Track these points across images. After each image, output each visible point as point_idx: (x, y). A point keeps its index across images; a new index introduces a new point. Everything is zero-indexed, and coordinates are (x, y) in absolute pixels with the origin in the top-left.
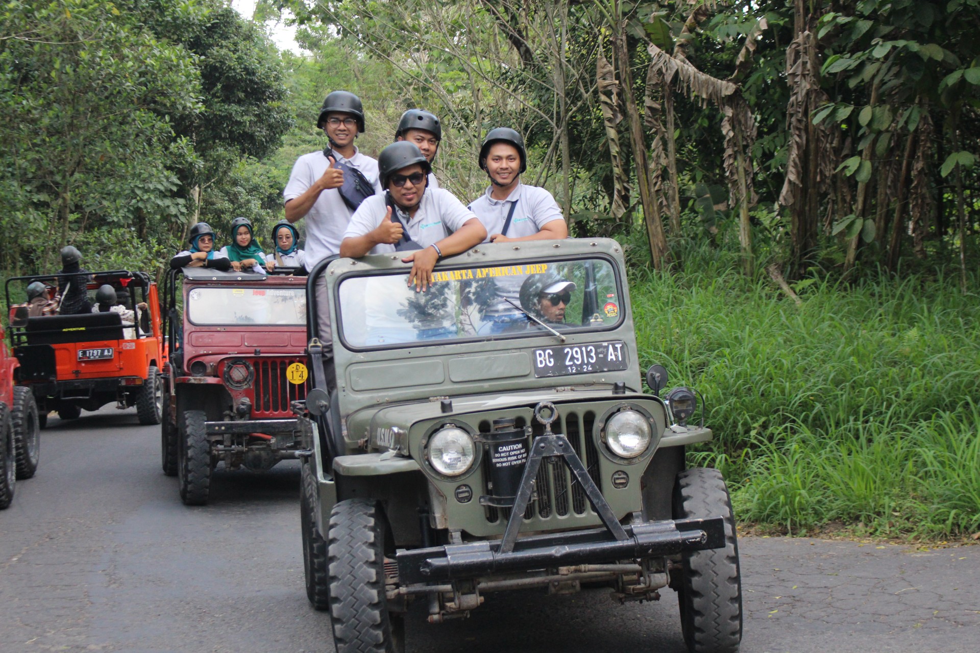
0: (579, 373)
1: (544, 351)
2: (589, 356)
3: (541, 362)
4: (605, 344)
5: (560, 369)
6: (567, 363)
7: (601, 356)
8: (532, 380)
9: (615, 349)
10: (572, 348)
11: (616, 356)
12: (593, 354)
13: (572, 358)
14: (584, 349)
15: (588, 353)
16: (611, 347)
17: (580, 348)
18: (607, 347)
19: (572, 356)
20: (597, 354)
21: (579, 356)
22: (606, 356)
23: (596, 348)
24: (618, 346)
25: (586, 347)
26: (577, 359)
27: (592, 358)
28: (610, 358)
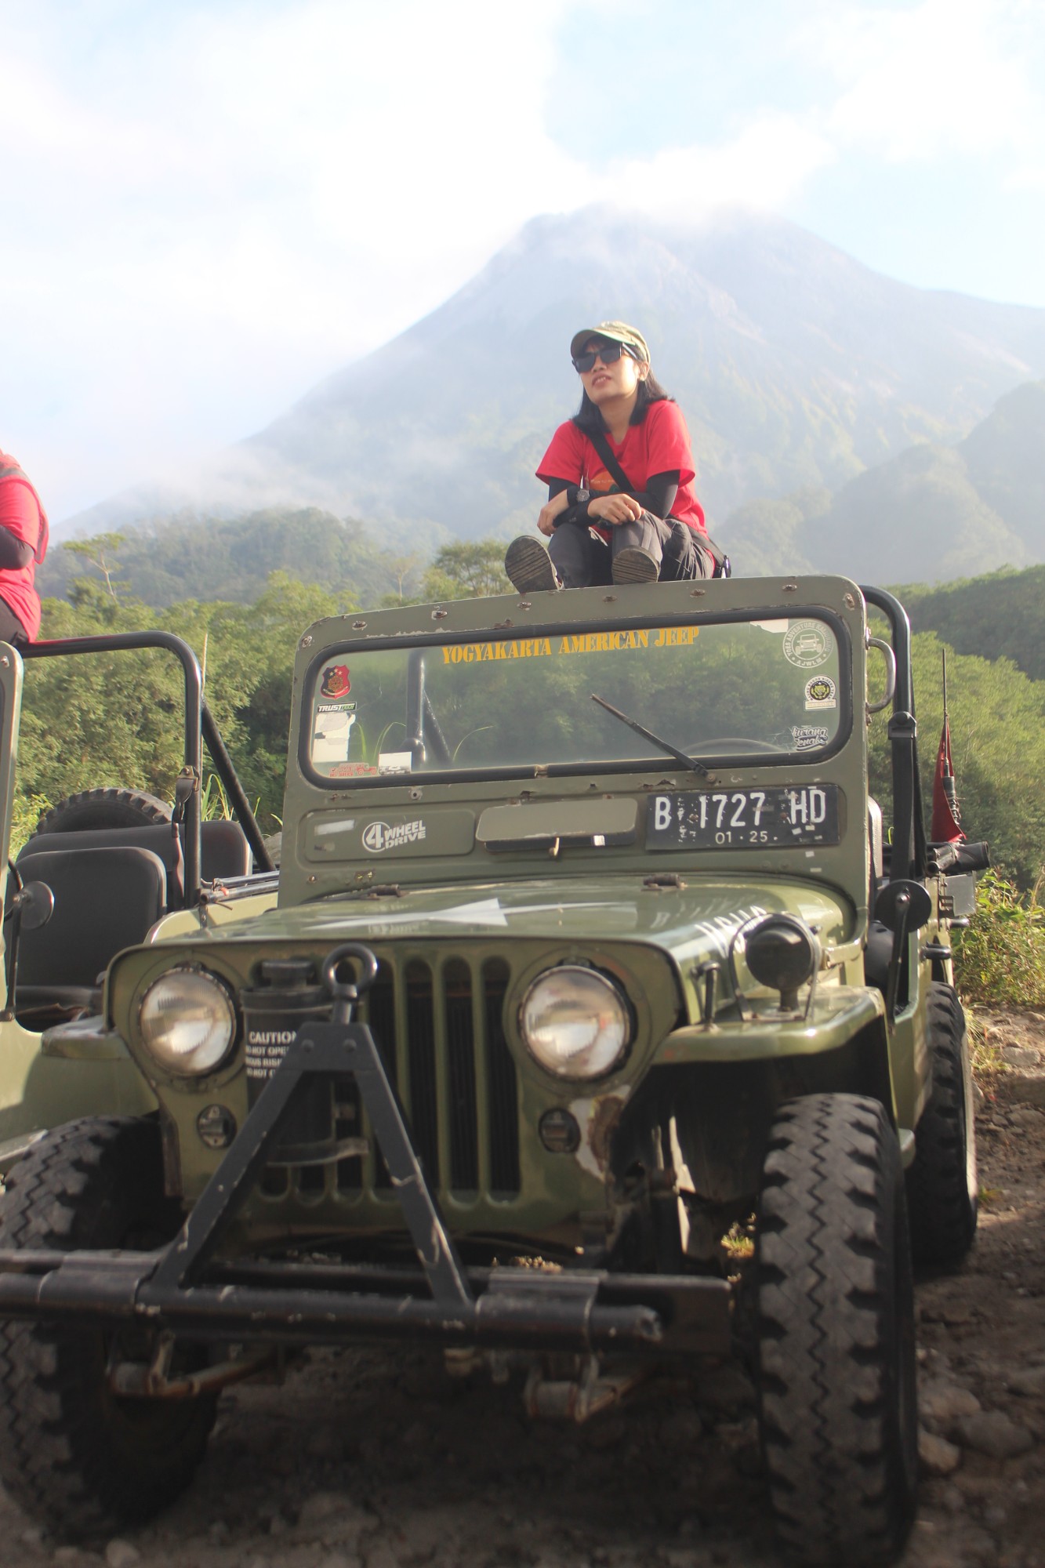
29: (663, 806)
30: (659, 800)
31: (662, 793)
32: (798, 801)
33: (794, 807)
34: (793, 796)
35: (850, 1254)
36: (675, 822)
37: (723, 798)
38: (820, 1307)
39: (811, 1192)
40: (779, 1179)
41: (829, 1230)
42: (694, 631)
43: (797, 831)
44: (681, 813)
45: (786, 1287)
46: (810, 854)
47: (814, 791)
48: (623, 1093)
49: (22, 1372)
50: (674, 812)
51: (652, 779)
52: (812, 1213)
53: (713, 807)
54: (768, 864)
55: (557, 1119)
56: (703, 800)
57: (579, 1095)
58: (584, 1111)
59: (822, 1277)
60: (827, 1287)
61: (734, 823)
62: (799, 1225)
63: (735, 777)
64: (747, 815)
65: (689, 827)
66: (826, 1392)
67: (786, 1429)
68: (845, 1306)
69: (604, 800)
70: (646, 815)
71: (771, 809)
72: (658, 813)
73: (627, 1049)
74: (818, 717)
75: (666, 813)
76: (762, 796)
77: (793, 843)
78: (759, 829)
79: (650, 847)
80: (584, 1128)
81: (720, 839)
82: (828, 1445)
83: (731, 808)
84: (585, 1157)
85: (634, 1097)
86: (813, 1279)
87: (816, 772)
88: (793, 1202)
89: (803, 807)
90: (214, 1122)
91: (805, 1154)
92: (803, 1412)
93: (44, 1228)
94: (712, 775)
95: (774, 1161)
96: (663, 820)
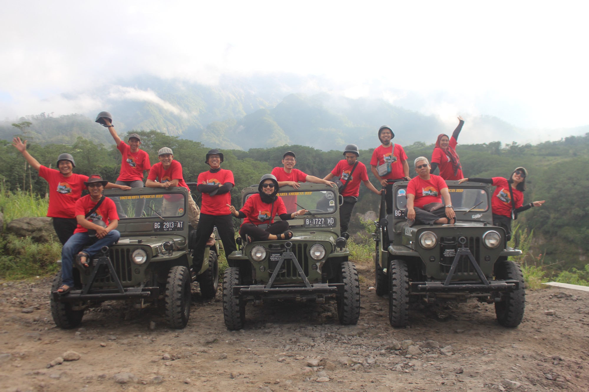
0: (168, 231)
1: (157, 223)
2: (171, 225)
3: (156, 227)
4: (177, 222)
5: (162, 229)
6: (164, 227)
7: (175, 225)
8: (153, 232)
9: (180, 224)
10: (166, 223)
11: (180, 226)
12: (173, 225)
13: (166, 226)
14: (170, 223)
15: (171, 224)
16: (179, 223)
17: (169, 222)
18: (178, 223)
19: (166, 225)
20: (174, 225)
21: (168, 225)
22: (177, 226)
23: (174, 223)
24: (182, 223)
25: (171, 222)
26: (168, 226)
27: (172, 226)
28: (178, 226)
29: (308, 221)
30: (307, 220)
31: (307, 219)
32: (329, 220)
33: (329, 221)
34: (328, 219)
35: (355, 281)
36: (310, 223)
37: (317, 219)
38: (352, 288)
39: (349, 274)
40: (344, 272)
41: (352, 278)
42: (311, 192)
43: (329, 225)
44: (311, 222)
45: (347, 285)
46: (331, 228)
47: (332, 219)
48: (324, 261)
49: (234, 304)
50: (309, 222)
51: (306, 216)
52: (350, 276)
53: (316, 221)
54: (325, 230)
55: (314, 266)
56: (314, 220)
57: (318, 262)
58: (318, 264)
59: (352, 284)
60: (353, 285)
61: (319, 223)
62: (348, 278)
63: (319, 216)
64: (321, 222)
65: (312, 224)
66: (353, 299)
67: (347, 304)
68: (355, 288)
69: (297, 220)
70: (305, 222)
71: (325, 221)
72: (307, 222)
73: (325, 255)
74: (332, 207)
75: (308, 222)
76: (323, 219)
77: (329, 227)
78: (323, 224)
79: (306, 227)
80: (318, 266)
81: (317, 226)
82: (353, 306)
83: (319, 221)
84: (318, 271)
85: (325, 262)
86: (351, 284)
87: (332, 215)
88: (347, 275)
89: (330, 221)
90: (263, 268)
91: (347, 269)
92: (350, 301)
93: (235, 283)
94: (315, 216)
95: (343, 270)
96: (308, 223)
